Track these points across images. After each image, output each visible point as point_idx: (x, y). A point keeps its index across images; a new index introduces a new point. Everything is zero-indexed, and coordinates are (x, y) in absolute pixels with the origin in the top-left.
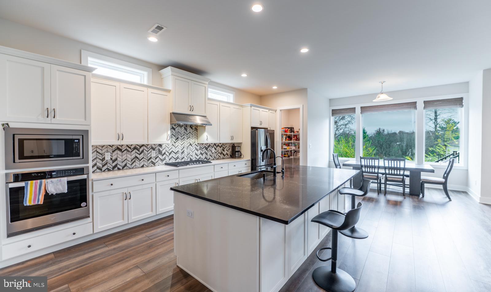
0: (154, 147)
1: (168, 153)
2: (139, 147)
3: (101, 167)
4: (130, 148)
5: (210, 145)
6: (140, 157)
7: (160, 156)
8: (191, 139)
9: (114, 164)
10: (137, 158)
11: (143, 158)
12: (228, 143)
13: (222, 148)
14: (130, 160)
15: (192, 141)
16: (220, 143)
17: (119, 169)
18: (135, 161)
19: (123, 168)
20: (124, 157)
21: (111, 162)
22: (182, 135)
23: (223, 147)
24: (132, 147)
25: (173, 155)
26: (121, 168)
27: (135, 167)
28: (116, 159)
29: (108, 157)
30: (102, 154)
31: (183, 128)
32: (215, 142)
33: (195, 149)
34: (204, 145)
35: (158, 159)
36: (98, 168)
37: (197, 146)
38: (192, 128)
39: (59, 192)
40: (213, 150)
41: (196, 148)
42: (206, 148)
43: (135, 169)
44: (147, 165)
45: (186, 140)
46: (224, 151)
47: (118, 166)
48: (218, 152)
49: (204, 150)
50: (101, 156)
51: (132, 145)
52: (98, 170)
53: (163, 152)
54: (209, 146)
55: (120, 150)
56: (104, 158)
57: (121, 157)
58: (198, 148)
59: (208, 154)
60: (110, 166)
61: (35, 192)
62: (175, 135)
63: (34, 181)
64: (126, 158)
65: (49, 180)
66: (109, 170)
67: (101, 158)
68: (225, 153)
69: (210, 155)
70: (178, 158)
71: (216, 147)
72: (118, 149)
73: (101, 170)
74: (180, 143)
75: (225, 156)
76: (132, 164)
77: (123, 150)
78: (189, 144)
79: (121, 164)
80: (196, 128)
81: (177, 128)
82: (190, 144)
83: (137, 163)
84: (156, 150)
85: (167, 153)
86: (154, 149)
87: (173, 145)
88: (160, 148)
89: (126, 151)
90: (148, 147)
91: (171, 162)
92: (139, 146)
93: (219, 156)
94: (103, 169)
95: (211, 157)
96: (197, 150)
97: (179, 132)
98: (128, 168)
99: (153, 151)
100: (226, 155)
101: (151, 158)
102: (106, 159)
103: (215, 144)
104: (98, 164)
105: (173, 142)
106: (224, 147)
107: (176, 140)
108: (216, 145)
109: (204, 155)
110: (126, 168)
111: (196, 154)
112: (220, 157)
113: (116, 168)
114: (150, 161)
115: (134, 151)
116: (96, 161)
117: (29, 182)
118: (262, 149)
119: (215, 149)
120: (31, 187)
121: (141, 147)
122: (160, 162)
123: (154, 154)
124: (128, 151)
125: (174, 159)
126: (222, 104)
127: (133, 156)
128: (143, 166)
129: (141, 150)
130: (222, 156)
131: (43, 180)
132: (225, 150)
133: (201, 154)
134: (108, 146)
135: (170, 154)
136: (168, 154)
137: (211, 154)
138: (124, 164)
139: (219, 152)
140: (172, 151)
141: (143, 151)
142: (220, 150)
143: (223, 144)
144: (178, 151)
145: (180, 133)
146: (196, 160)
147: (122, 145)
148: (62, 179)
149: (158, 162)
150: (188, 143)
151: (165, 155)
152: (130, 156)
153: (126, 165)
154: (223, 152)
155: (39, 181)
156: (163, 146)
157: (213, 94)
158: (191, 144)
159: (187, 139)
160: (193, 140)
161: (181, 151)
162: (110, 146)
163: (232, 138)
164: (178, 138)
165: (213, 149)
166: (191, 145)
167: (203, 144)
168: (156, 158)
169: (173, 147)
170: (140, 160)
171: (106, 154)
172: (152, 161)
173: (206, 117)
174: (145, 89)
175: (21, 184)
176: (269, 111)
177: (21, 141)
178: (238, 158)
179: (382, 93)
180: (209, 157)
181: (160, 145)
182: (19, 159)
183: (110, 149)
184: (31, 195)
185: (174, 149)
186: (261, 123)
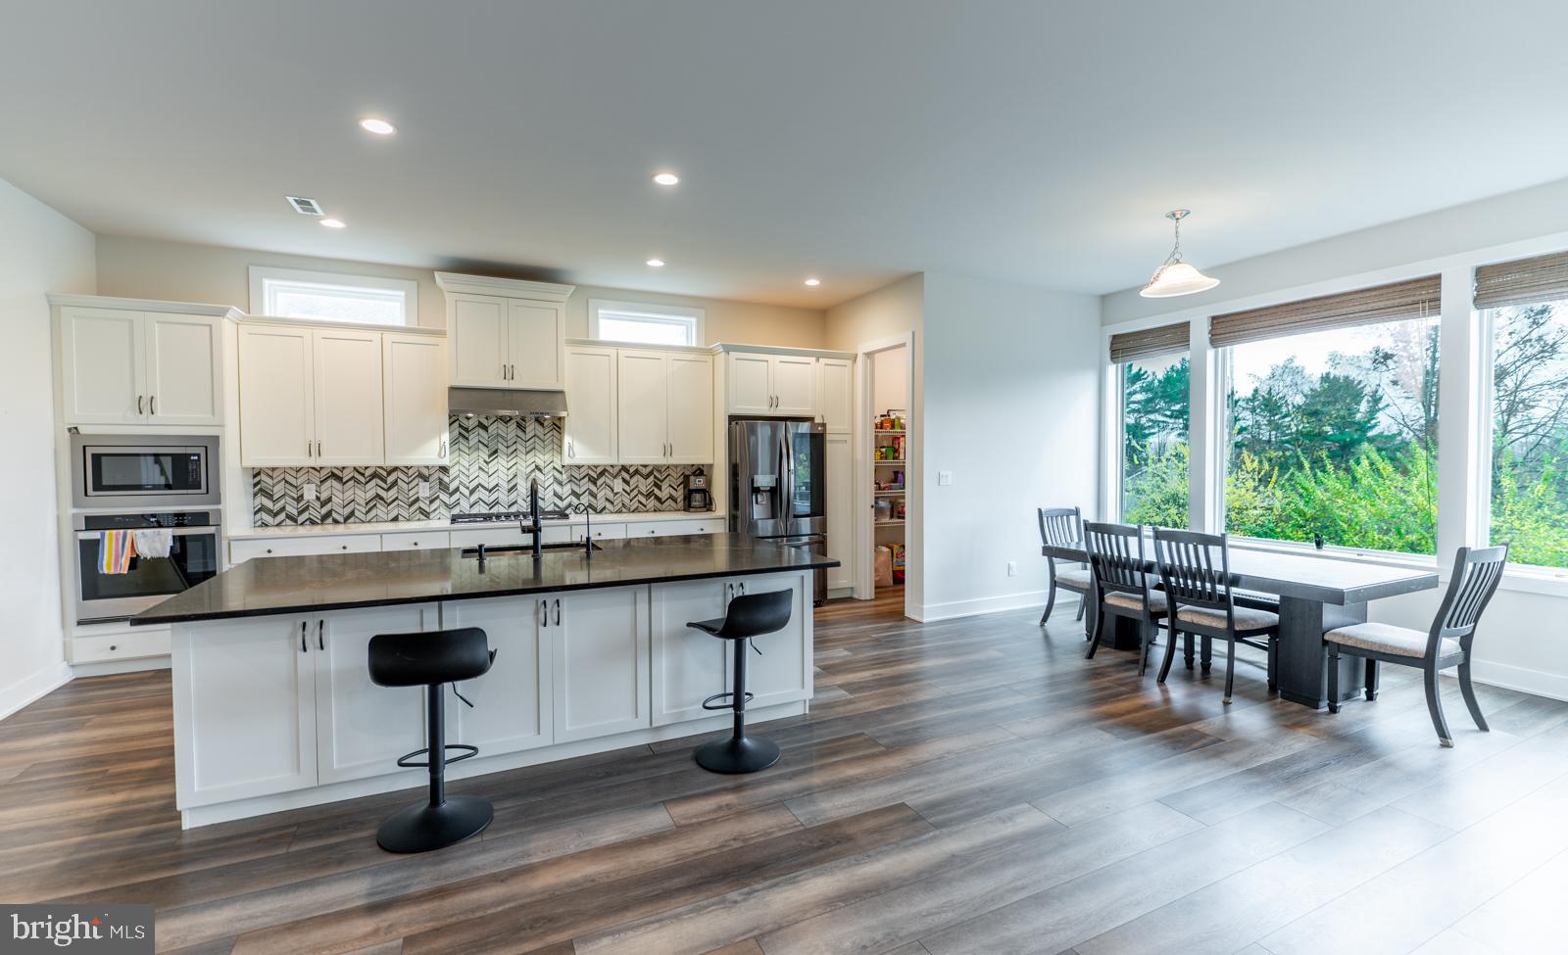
0: (426, 472)
1: (468, 488)
2: (385, 474)
3: (296, 514)
4: (363, 475)
5: (605, 470)
6: (390, 495)
7: (444, 497)
8: (538, 454)
9: (324, 511)
10: (382, 499)
11: (397, 498)
12: (676, 466)
13: (652, 478)
14: (363, 503)
15: (542, 458)
16: (645, 466)
17: (336, 522)
18: (375, 505)
19: (346, 519)
20: (349, 496)
21: (317, 504)
22: (510, 443)
23: (655, 477)
24: (368, 473)
25: (481, 494)
26: (341, 519)
27: (375, 519)
28: (329, 500)
29: (310, 493)
30: (296, 487)
31: (513, 425)
32: (626, 463)
33: (551, 480)
34: (584, 471)
35: (437, 502)
36: (289, 517)
37: (561, 473)
38: (542, 424)
39: (156, 555)
40: (618, 485)
41: (555, 479)
42: (589, 479)
43: (375, 524)
44: (407, 516)
45: (523, 457)
46: (660, 488)
47: (334, 515)
48: (635, 492)
49: (586, 484)
50: (294, 490)
51: (366, 468)
52: (288, 522)
53: (452, 487)
54: (602, 474)
55: (339, 479)
56: (302, 496)
57: (339, 495)
58: (564, 477)
59: (599, 496)
60: (315, 513)
61: (117, 551)
62: (486, 442)
63: (114, 532)
64: (352, 498)
65: (139, 532)
66: (313, 523)
67: (296, 496)
68: (664, 494)
69: (607, 499)
70: (496, 502)
71: (627, 477)
72: (333, 476)
73: (295, 521)
74: (505, 463)
75: (662, 503)
76: (368, 512)
77: (344, 480)
78: (533, 466)
79: (340, 510)
80: (554, 424)
81: (495, 425)
82: (536, 466)
83: (381, 510)
84: (431, 479)
85: (462, 489)
86: (426, 479)
87: (480, 468)
88: (442, 476)
89: (352, 482)
90: (410, 472)
91: (475, 511)
92: (386, 470)
93: (640, 502)
94: (301, 519)
95: (608, 505)
96: (560, 483)
97: (498, 435)
98: (357, 520)
99: (422, 484)
100: (670, 502)
101: (417, 499)
102: (306, 497)
103: (624, 468)
104: (288, 508)
105: (481, 460)
106: (659, 476)
107: (490, 456)
108: (627, 471)
109: (586, 499)
110: (352, 520)
112: (645, 506)
113: (330, 520)
114: (416, 506)
115: (373, 483)
116: (283, 502)
117: (107, 532)
118: (755, 485)
119: (627, 482)
120: (110, 538)
121: (389, 474)
122: (443, 510)
123: (424, 490)
124: (358, 482)
125: (485, 506)
126: (623, 352)
127: (371, 494)
128: (395, 519)
129: (390, 479)
130: (652, 503)
131: (129, 531)
132: (664, 486)
133: (574, 493)
134: (311, 470)
135: (472, 492)
136: (467, 492)
137: (611, 496)
138: (347, 511)
139: (640, 492)
140: (480, 484)
141: (395, 483)
142: (645, 485)
143: (657, 468)
144: (497, 485)
145: (502, 437)
146: (557, 509)
147: (343, 468)
148: (162, 530)
149: (438, 511)
150: (528, 463)
151: (457, 496)
152: (363, 494)
153: (352, 513)
154: (656, 491)
155: (122, 531)
156: (453, 472)
158: (538, 468)
159: (527, 453)
160: (548, 457)
161: (505, 486)
162: (313, 468)
163: (668, 450)
164: (496, 452)
165: (619, 481)
166: (540, 470)
167: (579, 467)
168: (431, 502)
169: (482, 474)
170: (389, 505)
171: (305, 486)
172: (420, 508)
173: (562, 392)
174: (376, 336)
175: (95, 535)
176: (818, 360)
177: (97, 458)
178: (698, 509)
179: (1178, 261)
180: (600, 504)
181: (444, 469)
182: (94, 490)
183: (316, 477)
184: (110, 556)
185: (483, 479)
186: (774, 402)
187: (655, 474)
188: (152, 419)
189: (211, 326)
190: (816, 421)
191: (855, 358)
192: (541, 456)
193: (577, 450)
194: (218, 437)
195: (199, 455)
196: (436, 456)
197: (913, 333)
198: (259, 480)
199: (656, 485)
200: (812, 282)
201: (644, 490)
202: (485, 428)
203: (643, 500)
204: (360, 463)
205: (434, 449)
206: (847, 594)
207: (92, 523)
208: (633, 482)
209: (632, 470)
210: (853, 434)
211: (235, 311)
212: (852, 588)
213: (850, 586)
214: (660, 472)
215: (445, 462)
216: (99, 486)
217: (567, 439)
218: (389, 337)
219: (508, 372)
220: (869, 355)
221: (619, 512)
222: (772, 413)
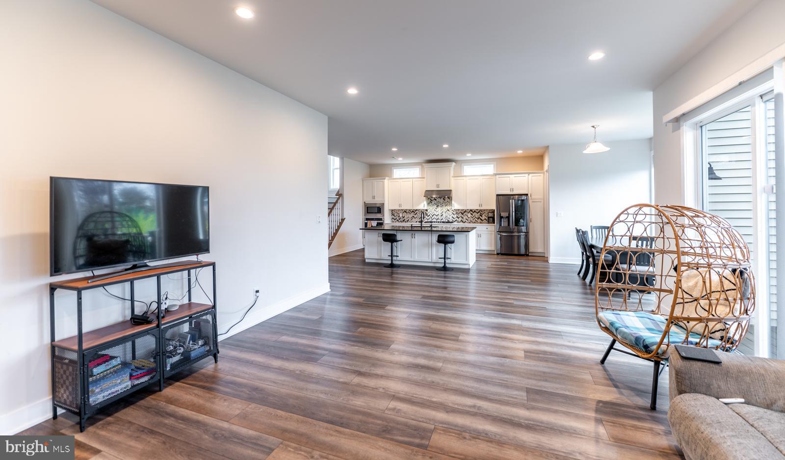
0: (422, 211)
3: (399, 219)
6: (416, 216)
7: (426, 217)
8: (448, 206)
10: (414, 217)
12: (487, 210)
13: (479, 213)
14: (410, 218)
15: (449, 208)
16: (477, 210)
21: (402, 218)
22: (441, 204)
24: (411, 211)
25: (435, 216)
26: (406, 221)
27: (412, 222)
28: (404, 217)
31: (442, 199)
32: (472, 209)
34: (460, 211)
39: (374, 226)
40: (469, 215)
41: (452, 213)
42: (461, 214)
45: (444, 207)
46: (482, 216)
48: (474, 217)
50: (398, 215)
53: (428, 215)
54: (465, 212)
55: (406, 212)
57: (407, 216)
58: (455, 213)
59: (464, 218)
60: (402, 220)
61: (369, 225)
62: (436, 204)
63: (369, 221)
66: (401, 222)
68: (483, 218)
71: (472, 213)
73: (398, 221)
74: (440, 209)
75: (482, 221)
76: (411, 220)
79: (406, 219)
80: (450, 199)
81: (438, 199)
82: (448, 210)
83: (414, 220)
86: (423, 213)
88: (426, 212)
89: (408, 213)
90: (420, 211)
92: (415, 210)
95: (467, 221)
96: (454, 214)
98: (409, 222)
100: (485, 221)
102: (400, 216)
103: (471, 210)
105: (435, 208)
107: (437, 207)
109: (460, 219)
111: (453, 217)
112: (477, 222)
113: (404, 221)
115: (412, 213)
116: (396, 217)
118: (502, 216)
124: (410, 213)
126: (468, 178)
127: (412, 216)
128: (417, 222)
129: (416, 212)
130: (479, 221)
131: (371, 221)
132: (483, 216)
133: (457, 217)
135: (433, 216)
136: (431, 216)
137: (467, 218)
142: (477, 215)
143: (481, 210)
144: (438, 214)
145: (440, 202)
146: (453, 221)
147: (407, 210)
148: (375, 221)
150: (446, 209)
152: (410, 216)
153: (408, 220)
154: (481, 217)
157: (468, 170)
160: (451, 207)
161: (440, 215)
163: (480, 205)
165: (470, 214)
167: (459, 210)
168: (424, 218)
169: (435, 211)
171: (400, 214)
173: (451, 190)
174: (411, 180)
175: (367, 221)
176: (529, 175)
177: (367, 207)
178: (491, 223)
179: (596, 142)
180: (464, 220)
181: (427, 210)
183: (402, 212)
185: (435, 213)
186: (512, 190)
187: (480, 212)
188: (375, 200)
189: (383, 182)
190: (529, 195)
191: (544, 173)
193: (456, 205)
194: (384, 203)
195: (381, 207)
196: (424, 207)
198: (393, 212)
199: (481, 215)
201: (477, 217)
202: (436, 200)
203: (477, 220)
204: (410, 209)
205: (423, 205)
207: (367, 219)
208: (474, 214)
209: (473, 211)
210: (544, 199)
211: (387, 178)
212: (544, 253)
214: (482, 211)
215: (426, 208)
216: (368, 213)
217: (453, 202)
218: (414, 180)
219: (438, 186)
221: (470, 223)
222: (511, 193)
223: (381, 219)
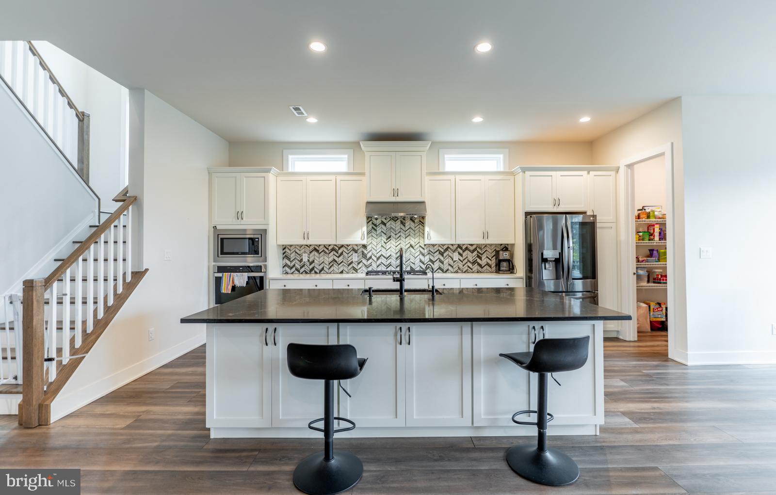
0: (356, 248)
1: (376, 257)
2: (337, 249)
3: (299, 268)
4: (328, 249)
5: (448, 247)
6: (339, 260)
7: (364, 261)
8: (412, 238)
9: (311, 267)
10: (336, 261)
11: (342, 262)
12: (491, 245)
13: (476, 252)
14: (328, 264)
15: (413, 241)
16: (472, 245)
17: (316, 273)
18: (333, 265)
19: (320, 271)
20: (321, 259)
21: (308, 264)
22: (397, 232)
23: (478, 252)
24: (330, 248)
25: (382, 260)
26: (318, 272)
27: (333, 272)
28: (313, 261)
29: (305, 258)
30: (300, 255)
31: (398, 222)
32: (460, 242)
33: (419, 253)
34: (436, 248)
35: (361, 264)
36: (297, 269)
37: (424, 249)
38: (414, 222)
39: (241, 285)
40: (456, 256)
41: (421, 252)
42: (439, 253)
43: (333, 274)
44: (347, 270)
45: (404, 240)
46: (481, 258)
47: (315, 269)
48: (466, 260)
49: (437, 256)
50: (299, 256)
51: (330, 245)
52: (296, 272)
53: (368, 256)
54: (446, 250)
55: (317, 251)
56: (302, 259)
57: (318, 259)
58: (425, 252)
59: (445, 263)
60: (307, 268)
61: (227, 283)
62: (385, 232)
63: (227, 273)
64: (323, 261)
65: (235, 274)
66: (306, 273)
67: (299, 259)
68: (483, 262)
69: (449, 264)
70: (390, 265)
71: (461, 251)
72: (315, 249)
73: (299, 271)
74: (394, 244)
75: (482, 268)
76: (330, 268)
77: (320, 251)
78: (409, 245)
79: (318, 267)
80: (420, 221)
81: (389, 223)
82: (411, 245)
83: (335, 268)
84: (358, 252)
85: (373, 257)
86: (356, 252)
87: (382, 246)
88: (363, 250)
89: (323, 253)
90: (349, 248)
91: (379, 269)
92: (338, 247)
93: (468, 267)
94: (302, 271)
95: (450, 268)
96: (423, 255)
97: (391, 228)
98: (325, 272)
99: (354, 254)
100: (487, 267)
101: (352, 262)
102: (304, 260)
103: (459, 246)
104: (296, 265)
105: (383, 242)
106: (480, 252)
107: (387, 239)
108: (461, 248)
109: (436, 266)
110: (323, 272)
111: (421, 261)
112: (472, 269)
113: (313, 272)
114: (351, 266)
115: (332, 253)
116: (294, 262)
117: (224, 273)
118: (544, 257)
119: (461, 255)
120: (225, 276)
121: (339, 249)
122: (364, 268)
123: (355, 258)
124: (326, 253)
125: (385, 267)
126: (458, 177)
127: (331, 259)
128: (342, 272)
129: (340, 252)
130: (476, 267)
131: (232, 273)
132: (484, 257)
133: (430, 260)
134: (306, 246)
135: (378, 259)
136: (375, 259)
137: (451, 262)
138: (321, 267)
139: (468, 261)
140: (382, 255)
141: (342, 254)
142: (471, 257)
143: (479, 246)
144: (390, 255)
145: (393, 229)
146: (422, 270)
147: (320, 245)
148: (244, 274)
149: (361, 269)
150: (406, 243)
151: (370, 261)
152: (328, 259)
153: (323, 269)
154: (479, 260)
155: (229, 273)
156: (369, 248)
157: (453, 162)
158: (411, 246)
159: (406, 238)
160: (417, 240)
161: (395, 256)
162: (307, 245)
163: (486, 235)
164: (390, 237)
165: (456, 253)
166: (413, 247)
167: (434, 245)
168: (359, 264)
169: (383, 250)
170: (339, 265)
171: (303, 254)
172: (353, 267)
173: (423, 203)
174: (333, 178)
175: (220, 275)
176: (589, 173)
177: (222, 239)
178: (504, 272)
180: (445, 267)
181: (364, 246)
182: (221, 254)
183: (308, 250)
184: (225, 285)
185: (384, 252)
186: (557, 202)
187: (477, 250)
188: (242, 222)
189: (264, 177)
190: (588, 214)
191: (617, 170)
192: (413, 239)
193: (433, 235)
194: (266, 230)
195: (258, 238)
196: (360, 239)
197: (672, 144)
198: (285, 251)
199: (478, 256)
200: (585, 119)
201: (471, 260)
202: (385, 224)
203: (470, 265)
204: (327, 243)
205: (359, 236)
206: (614, 335)
207: (221, 269)
208: (464, 254)
209: (464, 247)
210: (617, 222)
211: (274, 170)
212: (618, 331)
213: (617, 330)
214: (481, 248)
215: (364, 242)
216: (223, 253)
217: (427, 229)
218: (339, 178)
219: (396, 192)
220: (630, 166)
221: (456, 272)
222: (555, 210)
223: (258, 269)
